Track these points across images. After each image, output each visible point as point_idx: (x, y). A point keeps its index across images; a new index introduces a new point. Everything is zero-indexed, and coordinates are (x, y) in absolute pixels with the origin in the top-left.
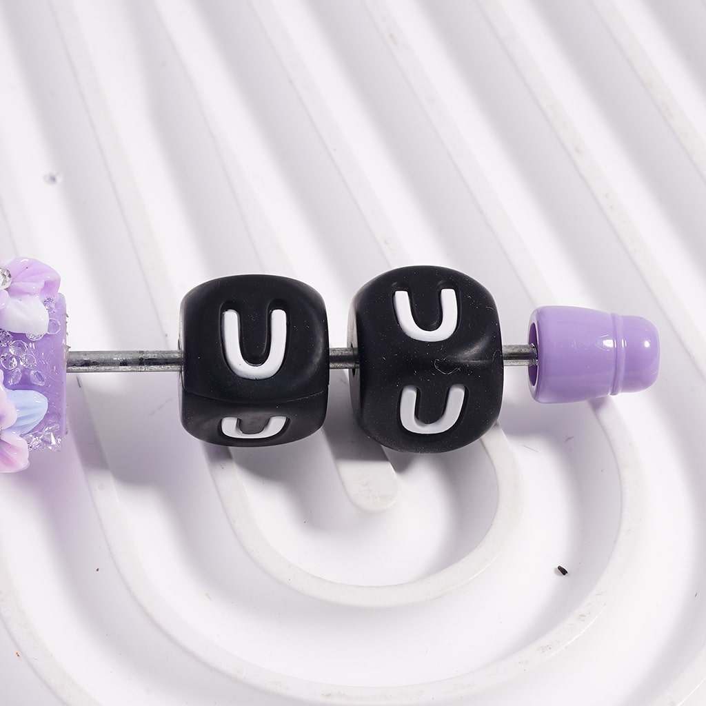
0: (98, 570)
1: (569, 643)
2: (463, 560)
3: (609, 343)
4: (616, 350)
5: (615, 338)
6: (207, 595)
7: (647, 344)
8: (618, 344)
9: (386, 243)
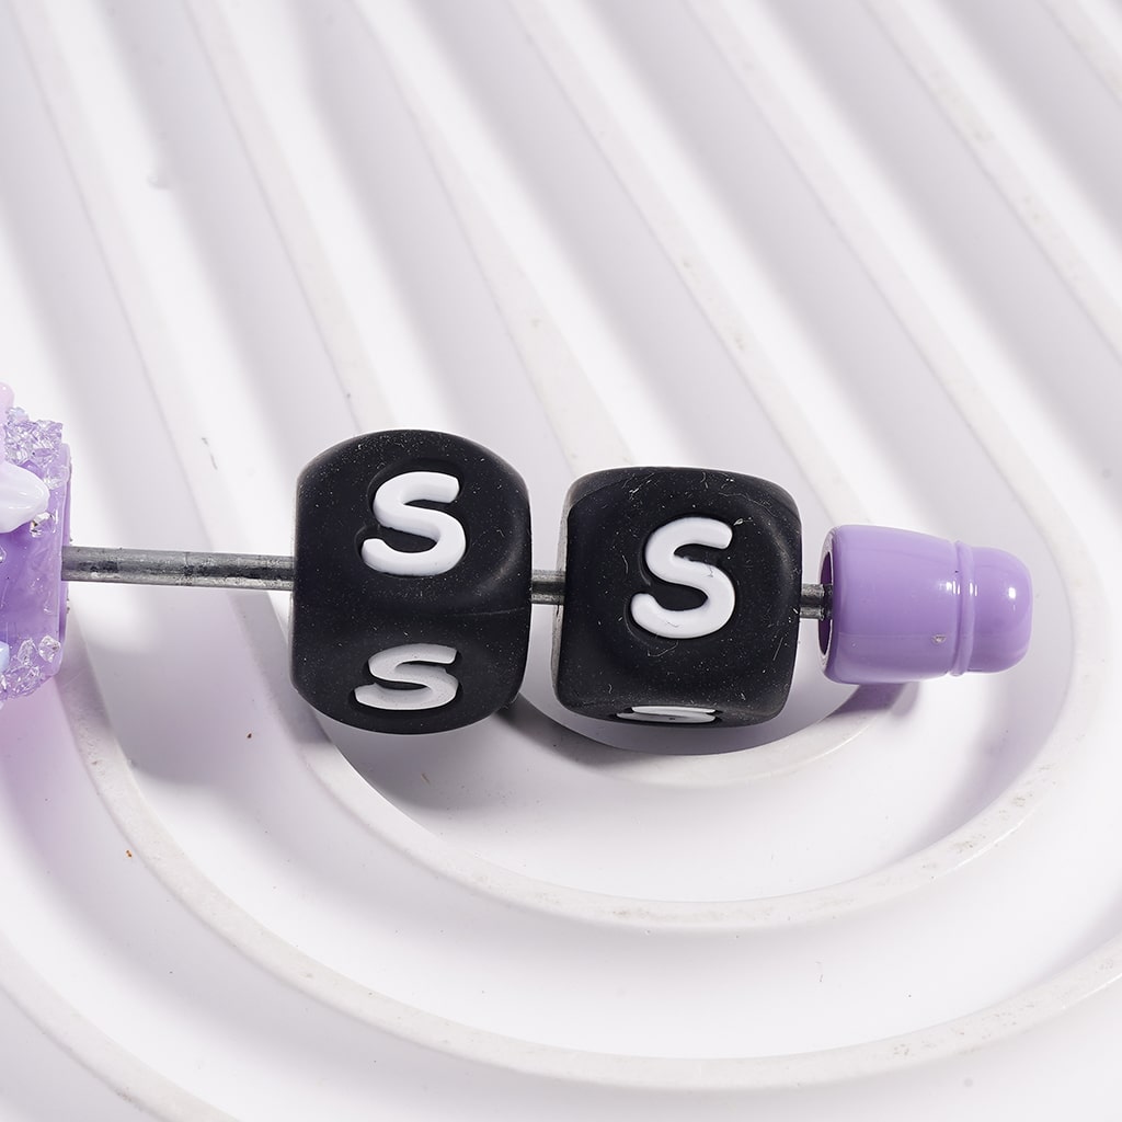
0: (250, 736)
1: (1001, 838)
7: (1012, 593)
8: (964, 589)
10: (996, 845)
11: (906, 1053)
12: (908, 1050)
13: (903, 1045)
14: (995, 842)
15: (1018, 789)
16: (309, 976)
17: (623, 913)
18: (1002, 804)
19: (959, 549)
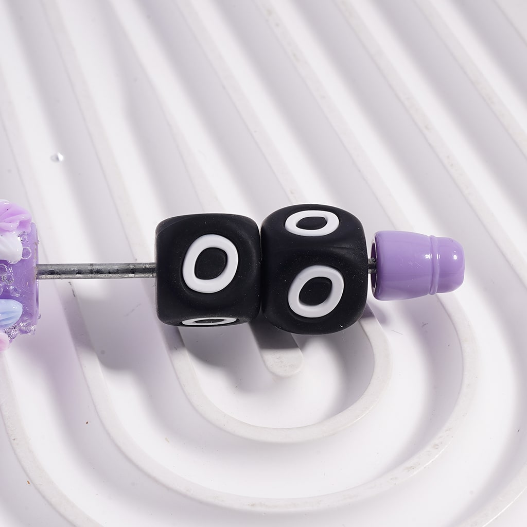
0: (87, 423)
1: (427, 464)
2: (349, 408)
3: (428, 256)
4: (433, 260)
6: (166, 439)
9: (292, 193)
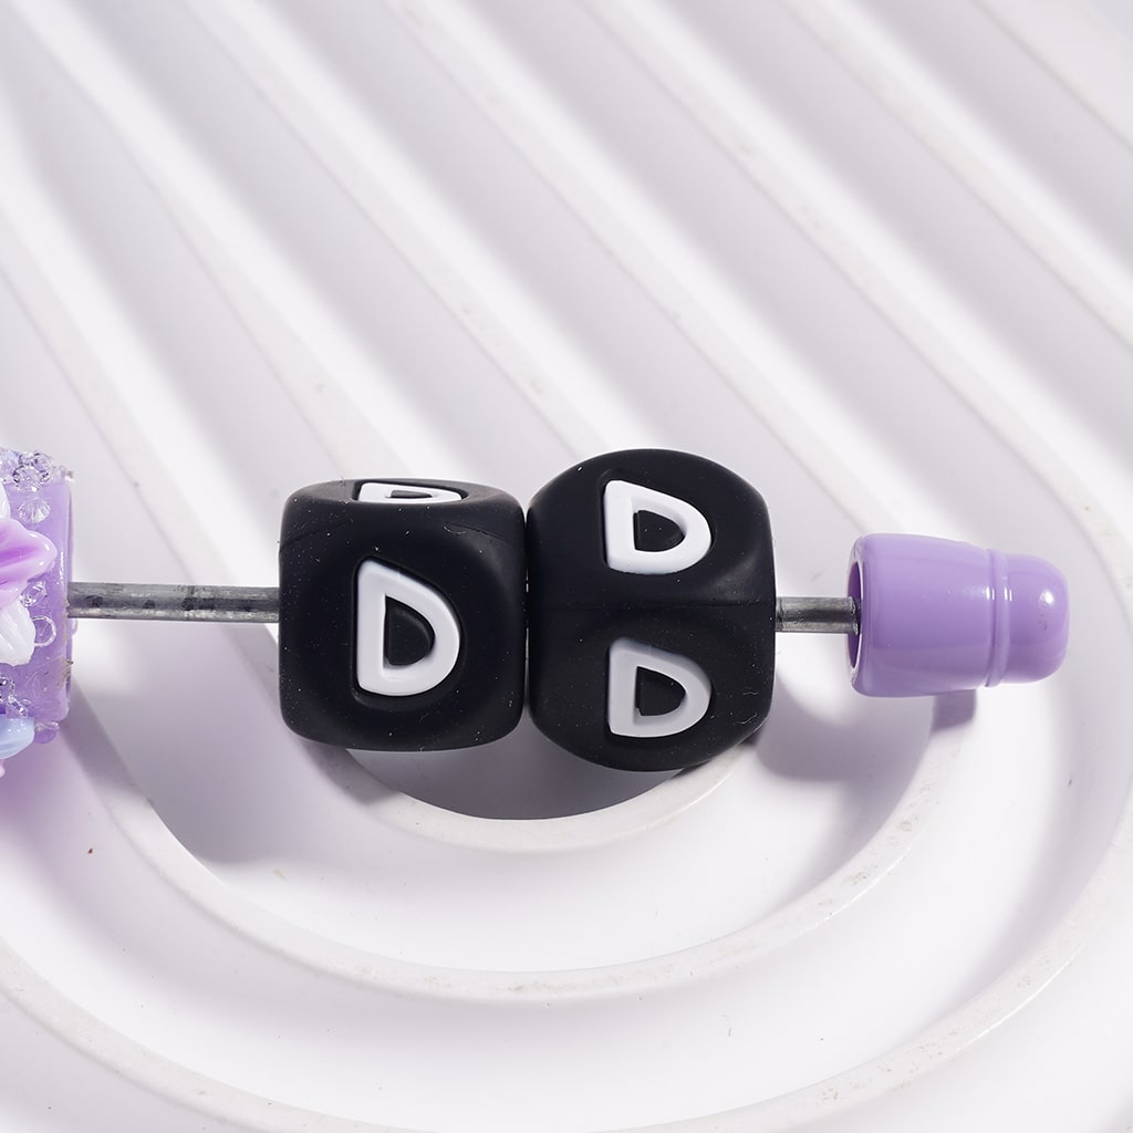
5: (994, 586)
8: (999, 594)
10: (889, 873)
11: (835, 1098)
12: (837, 1094)
13: (831, 1090)
14: (889, 869)
15: (902, 812)
16: (202, 1093)
17: (519, 989)
18: (890, 829)
19: (993, 558)
